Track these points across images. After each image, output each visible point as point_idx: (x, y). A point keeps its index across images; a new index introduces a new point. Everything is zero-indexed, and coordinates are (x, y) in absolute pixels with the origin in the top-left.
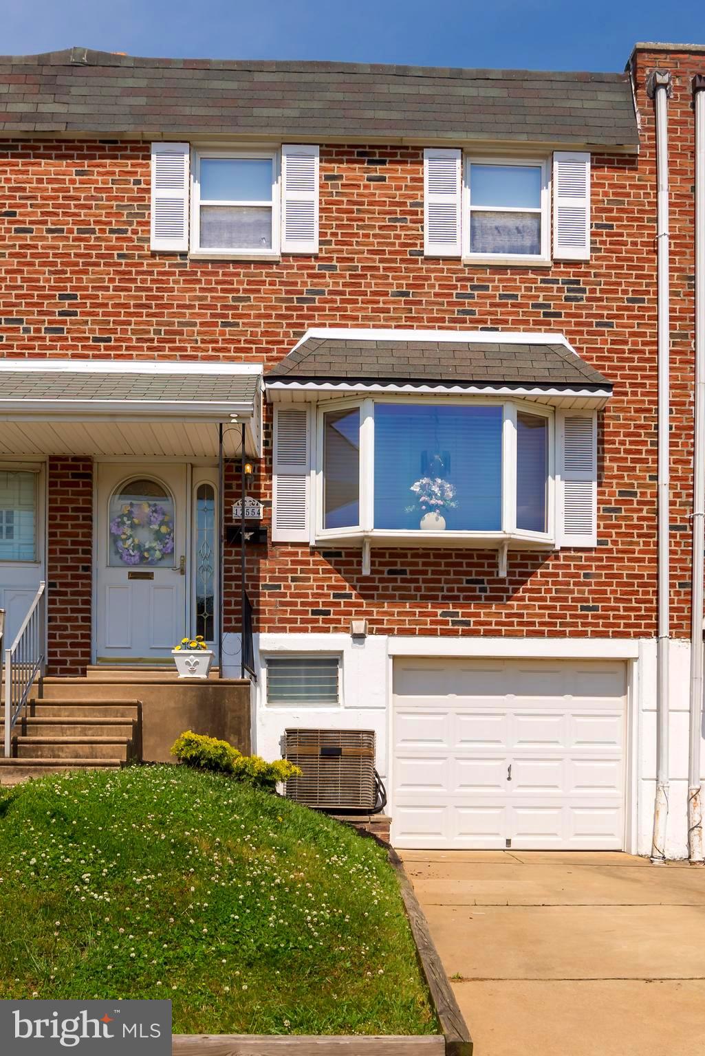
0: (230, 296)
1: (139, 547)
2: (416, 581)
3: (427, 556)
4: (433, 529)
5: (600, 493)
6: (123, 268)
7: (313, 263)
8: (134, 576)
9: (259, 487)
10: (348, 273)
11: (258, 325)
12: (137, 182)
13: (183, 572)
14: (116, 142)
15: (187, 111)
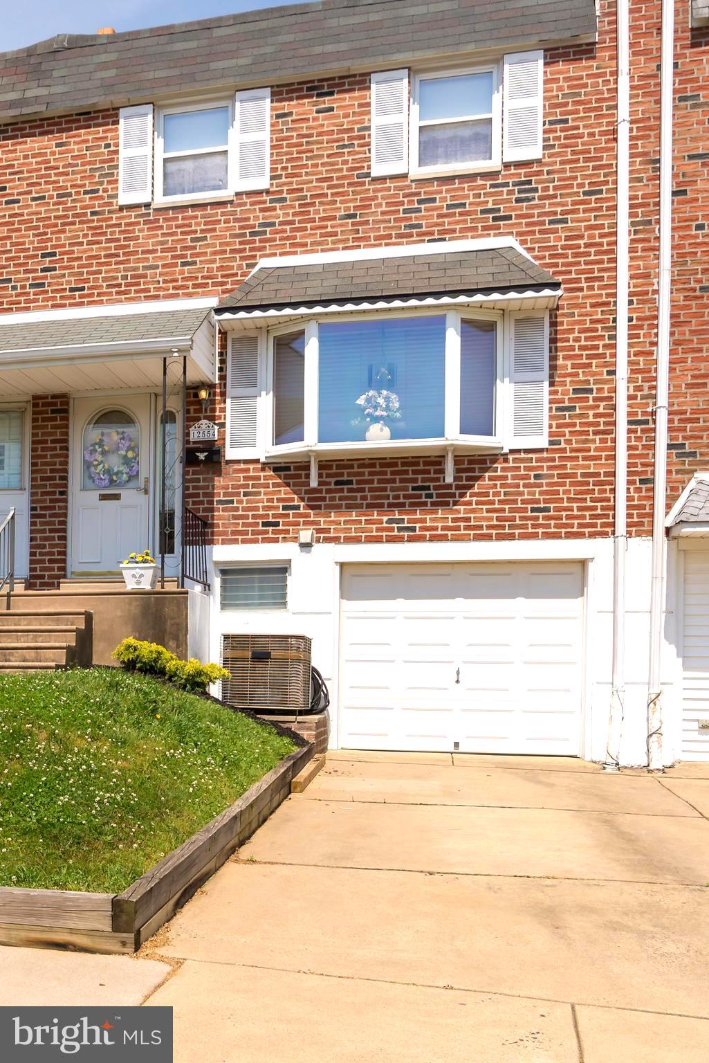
0: (189, 237)
1: (108, 472)
2: (363, 490)
3: (373, 465)
4: (378, 439)
6: (95, 224)
7: (264, 198)
8: (104, 497)
9: (214, 410)
10: (297, 203)
11: (214, 261)
12: (108, 146)
13: (146, 492)
14: (89, 113)
15: (151, 75)
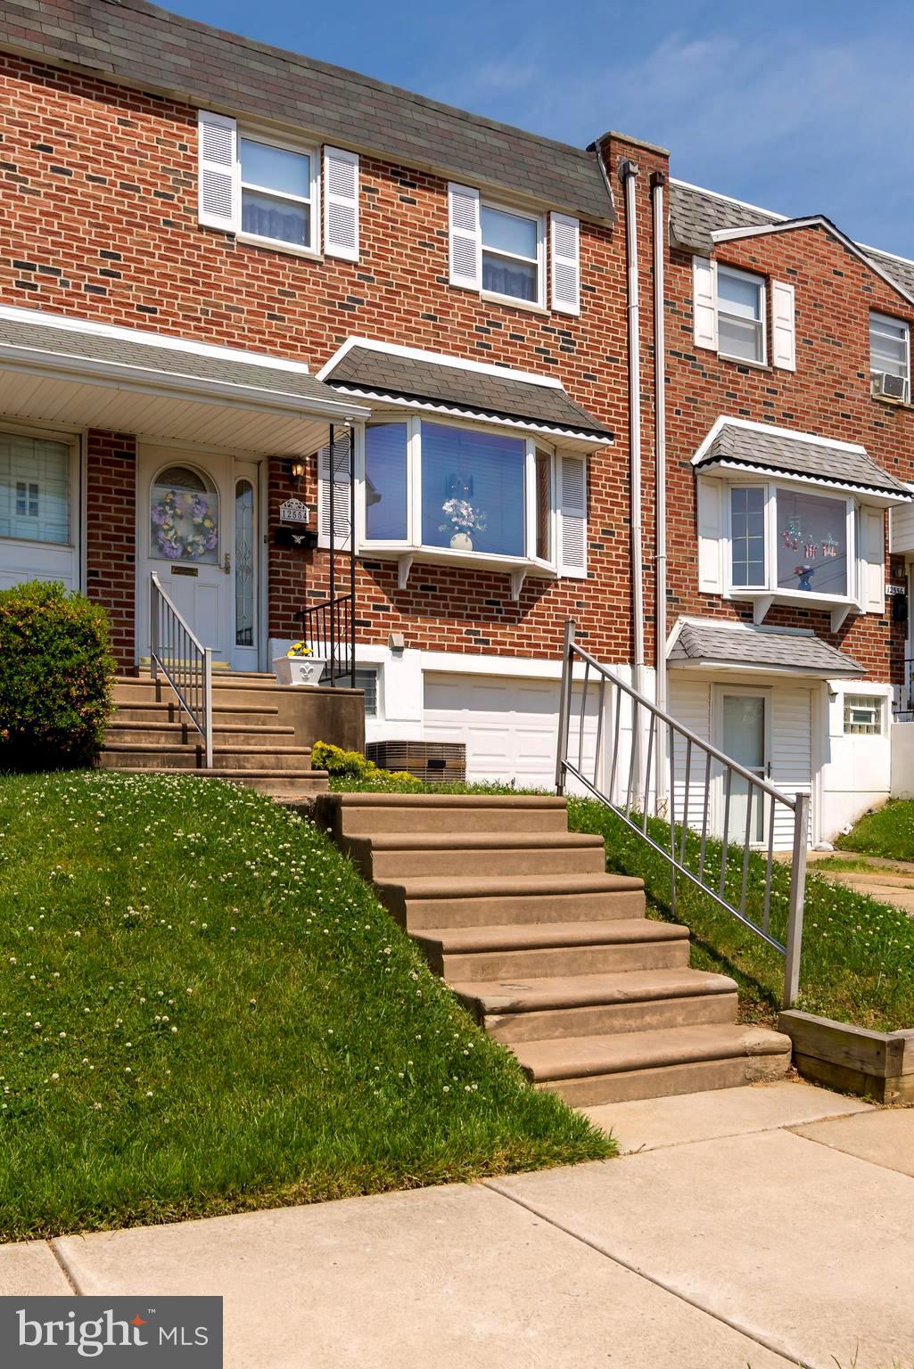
0: (277, 288)
1: (179, 540)
2: (444, 598)
3: (453, 575)
4: (461, 549)
5: (589, 530)
6: (169, 236)
7: (353, 271)
8: (178, 571)
9: (304, 490)
10: (384, 287)
11: (303, 323)
12: (183, 148)
13: (227, 570)
14: (161, 99)
15: (233, 85)
